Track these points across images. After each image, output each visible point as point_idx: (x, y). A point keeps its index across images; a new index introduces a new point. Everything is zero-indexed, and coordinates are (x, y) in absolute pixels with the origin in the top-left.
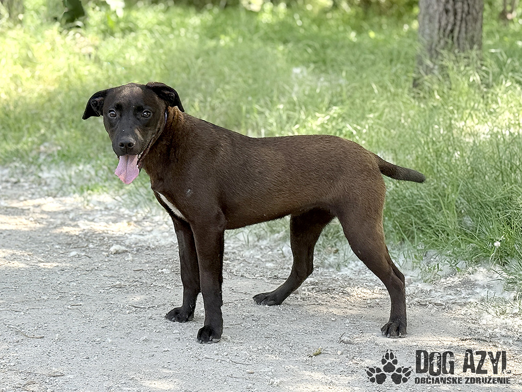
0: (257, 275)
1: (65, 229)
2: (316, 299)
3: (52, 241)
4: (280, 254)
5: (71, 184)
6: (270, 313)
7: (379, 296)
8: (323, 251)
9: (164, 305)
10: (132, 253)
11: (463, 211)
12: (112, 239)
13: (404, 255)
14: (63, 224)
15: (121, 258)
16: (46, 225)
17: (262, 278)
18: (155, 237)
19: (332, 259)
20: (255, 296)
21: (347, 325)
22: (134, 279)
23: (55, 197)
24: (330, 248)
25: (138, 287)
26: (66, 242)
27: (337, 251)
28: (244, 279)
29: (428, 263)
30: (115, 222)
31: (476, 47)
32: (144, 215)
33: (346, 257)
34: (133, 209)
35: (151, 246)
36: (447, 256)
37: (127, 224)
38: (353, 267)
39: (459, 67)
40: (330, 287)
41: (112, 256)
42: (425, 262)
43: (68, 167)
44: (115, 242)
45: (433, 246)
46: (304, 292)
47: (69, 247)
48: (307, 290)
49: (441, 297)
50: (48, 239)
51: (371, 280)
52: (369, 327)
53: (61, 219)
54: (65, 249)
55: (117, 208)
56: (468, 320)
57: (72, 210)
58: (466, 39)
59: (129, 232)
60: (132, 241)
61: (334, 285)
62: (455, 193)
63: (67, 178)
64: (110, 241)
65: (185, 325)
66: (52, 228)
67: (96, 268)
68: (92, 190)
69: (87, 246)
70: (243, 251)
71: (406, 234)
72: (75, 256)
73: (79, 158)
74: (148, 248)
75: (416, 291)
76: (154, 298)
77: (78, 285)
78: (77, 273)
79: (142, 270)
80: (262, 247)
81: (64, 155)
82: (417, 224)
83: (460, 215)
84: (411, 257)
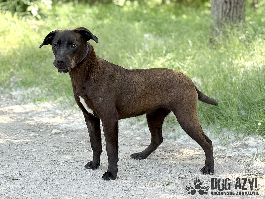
0: (132, 144)
1: (27, 122)
2: (164, 155)
3: (20, 128)
4: (143, 132)
5: (28, 98)
6: (140, 163)
7: (198, 153)
8: (166, 131)
9: (83, 160)
10: (64, 134)
11: (240, 107)
12: (52, 126)
13: (210, 131)
14: (25, 119)
15: (58, 136)
16: (16, 120)
17: (134, 145)
18: (76, 125)
19: (171, 134)
20: (132, 155)
21: (182, 169)
22: (66, 147)
23: (20, 105)
24: (170, 129)
25: (68, 151)
26: (28, 129)
27: (174, 130)
28: (125, 146)
29: (223, 135)
30: (53, 117)
31: (242, 21)
32: (69, 113)
33: (179, 133)
34: (63, 110)
35: (74, 130)
36: (233, 131)
37: (60, 118)
38: (183, 138)
39: (233, 32)
40: (171, 149)
41: (53, 135)
42: (221, 135)
43: (26, 89)
44: (54, 128)
45: (225, 126)
46: (158, 152)
47: (30, 131)
48: (159, 151)
49: (231, 153)
50: (17, 127)
51: (193, 145)
52: (194, 169)
53: (24, 116)
54: (27, 132)
55: (54, 110)
56: (246, 165)
57: (30, 112)
58: (237, 17)
59: (62, 123)
60: (64, 127)
61: (173, 148)
62: (236, 98)
63: (26, 95)
64: (52, 128)
65: (95, 171)
66: (19, 121)
67: (45, 142)
68: (40, 101)
69: (39, 130)
70: (123, 131)
71: (211, 120)
72: (33, 136)
73: (32, 84)
74: (72, 131)
75: (217, 150)
76: (77, 157)
77: (36, 151)
78: (35, 145)
79: (70, 142)
80: (134, 129)
81: (24, 83)
82: (216, 114)
83: (239, 109)
84: (214, 132)
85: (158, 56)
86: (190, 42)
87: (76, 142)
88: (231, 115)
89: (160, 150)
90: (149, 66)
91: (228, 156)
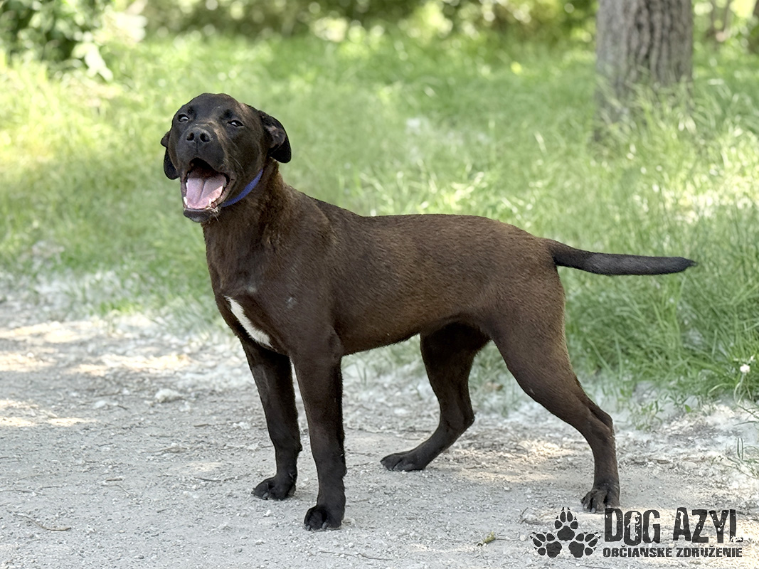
0: (383, 428)
1: (84, 368)
2: (477, 459)
3: (65, 386)
4: (414, 395)
5: (85, 302)
6: (410, 482)
7: (571, 452)
8: (480, 389)
9: (247, 475)
10: (190, 401)
11: (686, 322)
12: (156, 381)
13: (603, 390)
14: (79, 361)
15: (173, 408)
16: (53, 363)
17: (390, 431)
18: (222, 376)
19: (494, 399)
20: (385, 459)
21: (529, 497)
22: (197, 439)
23: (62, 321)
24: (489, 384)
25: (205, 450)
26: (87, 387)
27: (500, 388)
28: (364, 434)
29: (640, 401)
30: (158, 355)
31: (684, 78)
32: (201, 344)
33: (515, 396)
34: (183, 335)
35: (218, 389)
36: (669, 389)
37: (177, 358)
38: (527, 410)
39: (661, 110)
40: (496, 441)
41: (160, 405)
42: (635, 400)
43: (79, 276)
44: (162, 385)
45: (648, 375)
46: (457, 450)
47: (92, 395)
48: (461, 447)
49: (666, 451)
50: (58, 384)
51: (557, 430)
52: (563, 498)
53: (75, 353)
54: (86, 398)
55: (159, 335)
56: (710, 484)
57: (91, 341)
58: (669, 67)
59: (181, 370)
60: (188, 382)
61: (502, 438)
62: (675, 296)
63: (79, 294)
64: (154, 384)
65: (283, 504)
66: (64, 367)
67: (138, 425)
68: (119, 309)
69: (120, 392)
70: (357, 392)
71: (604, 358)
72: (104, 407)
73: (94, 263)
74: (213, 392)
75: (627, 443)
76: (231, 466)
77: (113, 450)
78: (109, 433)
79: (208, 425)
80: (386, 385)
81: (71, 259)
82: (621, 343)
83: (683, 328)
84: (614, 393)
85: (451, 181)
86: (540, 139)
87: (225, 424)
88: (661, 344)
89: (463, 445)
90: (426, 209)
91: (659, 458)
